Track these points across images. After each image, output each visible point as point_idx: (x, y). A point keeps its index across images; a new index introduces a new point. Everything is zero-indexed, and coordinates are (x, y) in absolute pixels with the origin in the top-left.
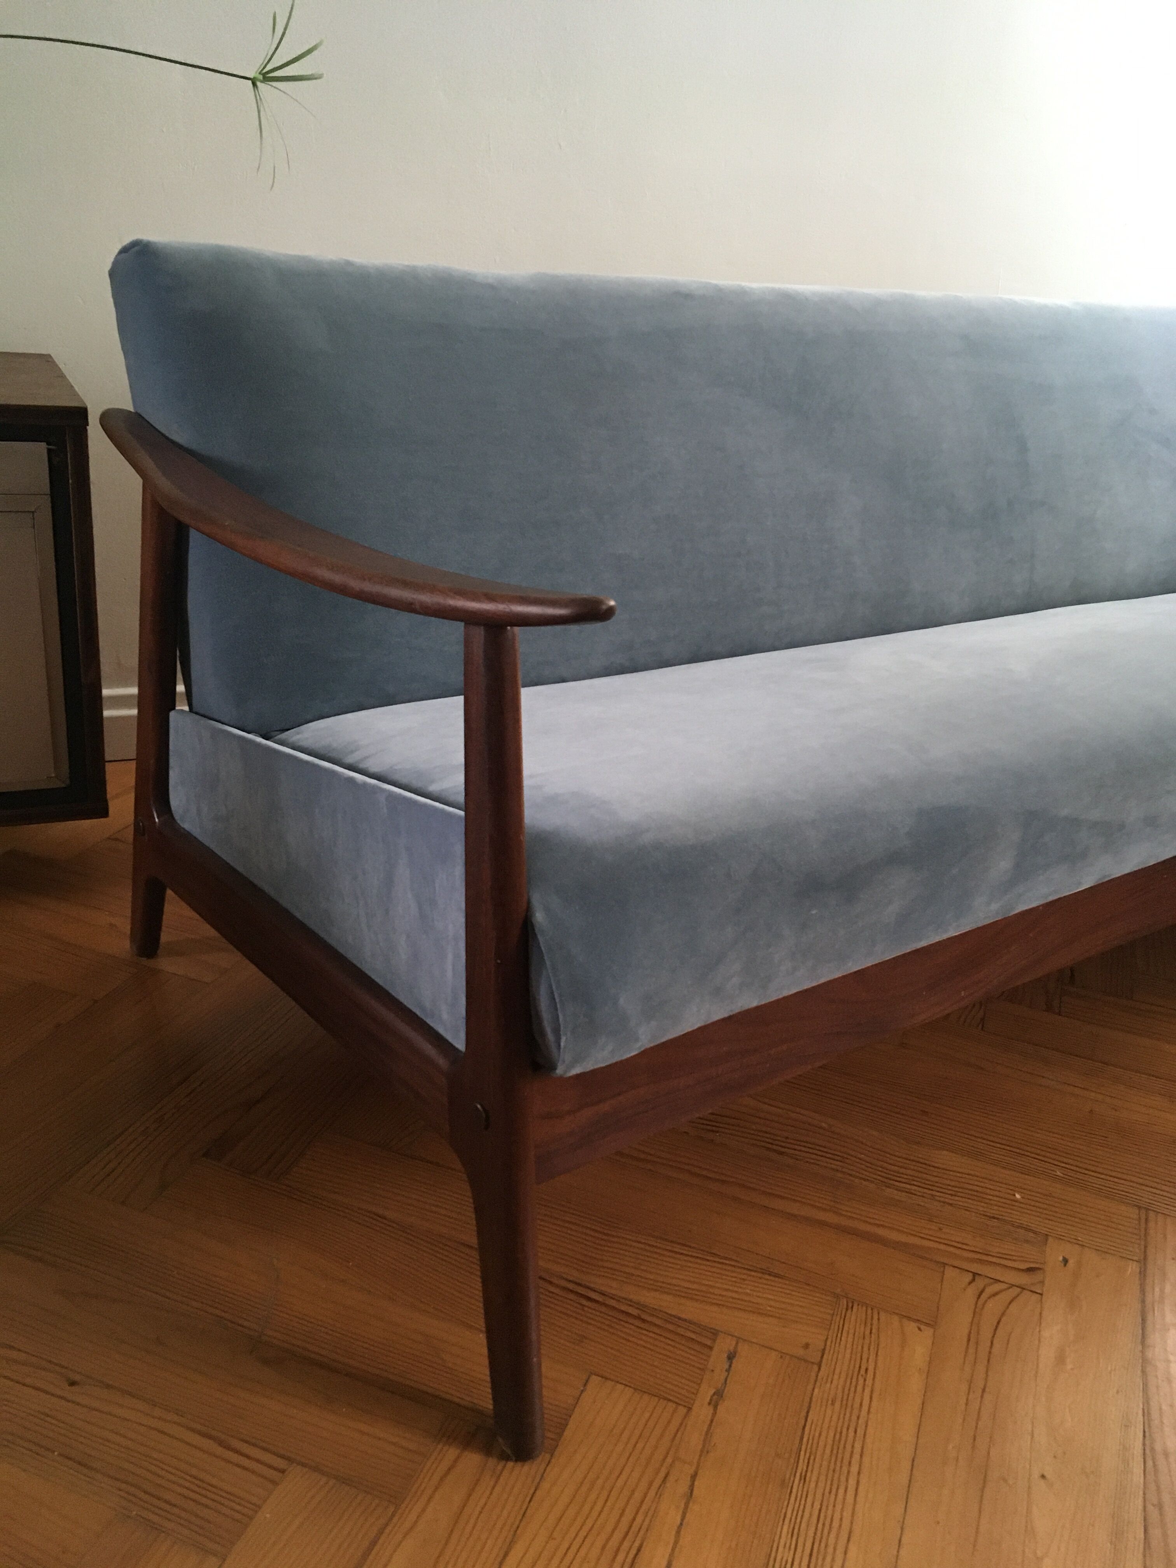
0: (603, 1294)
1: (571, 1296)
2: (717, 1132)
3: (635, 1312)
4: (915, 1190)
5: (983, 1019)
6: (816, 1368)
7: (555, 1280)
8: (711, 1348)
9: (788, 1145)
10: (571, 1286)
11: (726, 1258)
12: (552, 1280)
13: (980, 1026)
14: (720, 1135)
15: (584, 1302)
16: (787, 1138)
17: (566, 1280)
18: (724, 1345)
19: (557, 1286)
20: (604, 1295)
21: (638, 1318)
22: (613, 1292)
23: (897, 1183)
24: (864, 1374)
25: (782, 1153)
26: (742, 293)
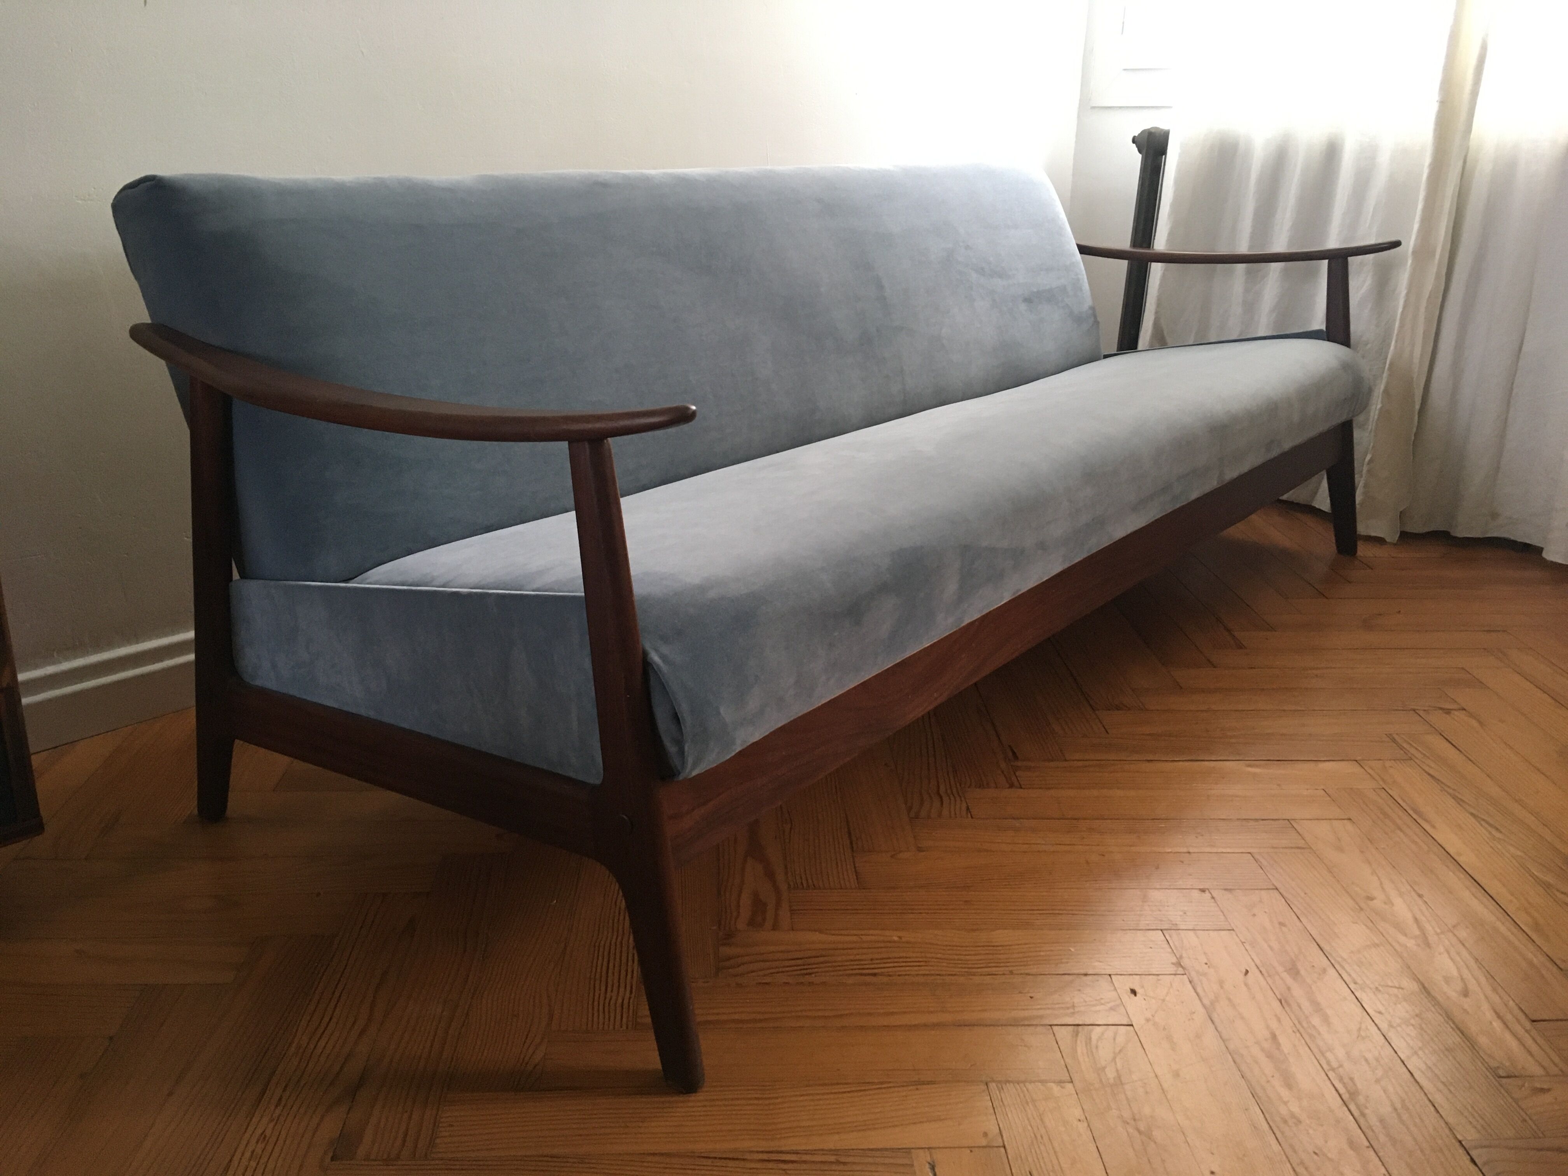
0: (796, 1153)
1: (770, 1165)
2: (813, 973)
3: (832, 1158)
4: (995, 971)
5: (968, 808)
6: (1002, 1150)
7: (748, 1156)
8: (912, 1165)
9: (876, 966)
10: (765, 1156)
11: (882, 1083)
12: (745, 1157)
13: (969, 816)
14: (815, 976)
15: (785, 1166)
16: (872, 960)
17: (758, 1152)
18: (921, 1159)
19: (751, 1161)
20: (798, 1153)
21: (838, 1162)
22: (804, 1148)
23: (979, 970)
24: (1041, 1141)
25: (875, 975)
26: (647, 179)
